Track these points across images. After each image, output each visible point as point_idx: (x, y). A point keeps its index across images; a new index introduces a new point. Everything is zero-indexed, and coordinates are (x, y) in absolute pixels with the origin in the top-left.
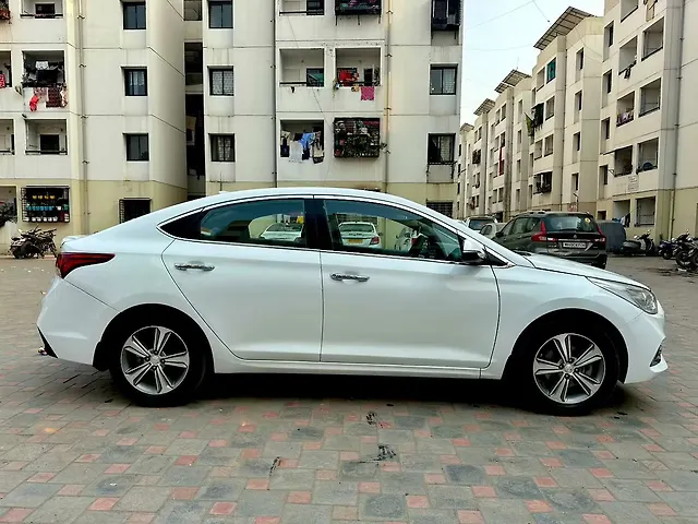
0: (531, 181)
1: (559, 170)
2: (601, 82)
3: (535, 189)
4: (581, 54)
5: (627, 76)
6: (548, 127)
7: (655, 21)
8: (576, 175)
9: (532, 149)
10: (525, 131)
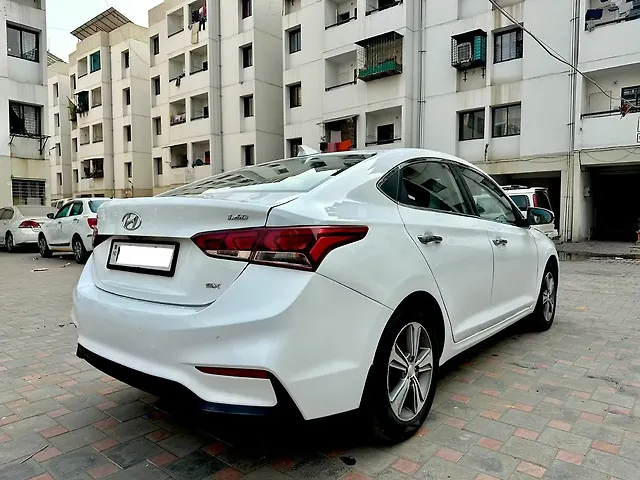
0: (78, 166)
1: (110, 157)
2: (150, 85)
3: (81, 173)
4: (126, 54)
5: (178, 84)
6: (95, 116)
7: (200, 45)
8: (129, 165)
9: (76, 134)
10: (66, 115)
